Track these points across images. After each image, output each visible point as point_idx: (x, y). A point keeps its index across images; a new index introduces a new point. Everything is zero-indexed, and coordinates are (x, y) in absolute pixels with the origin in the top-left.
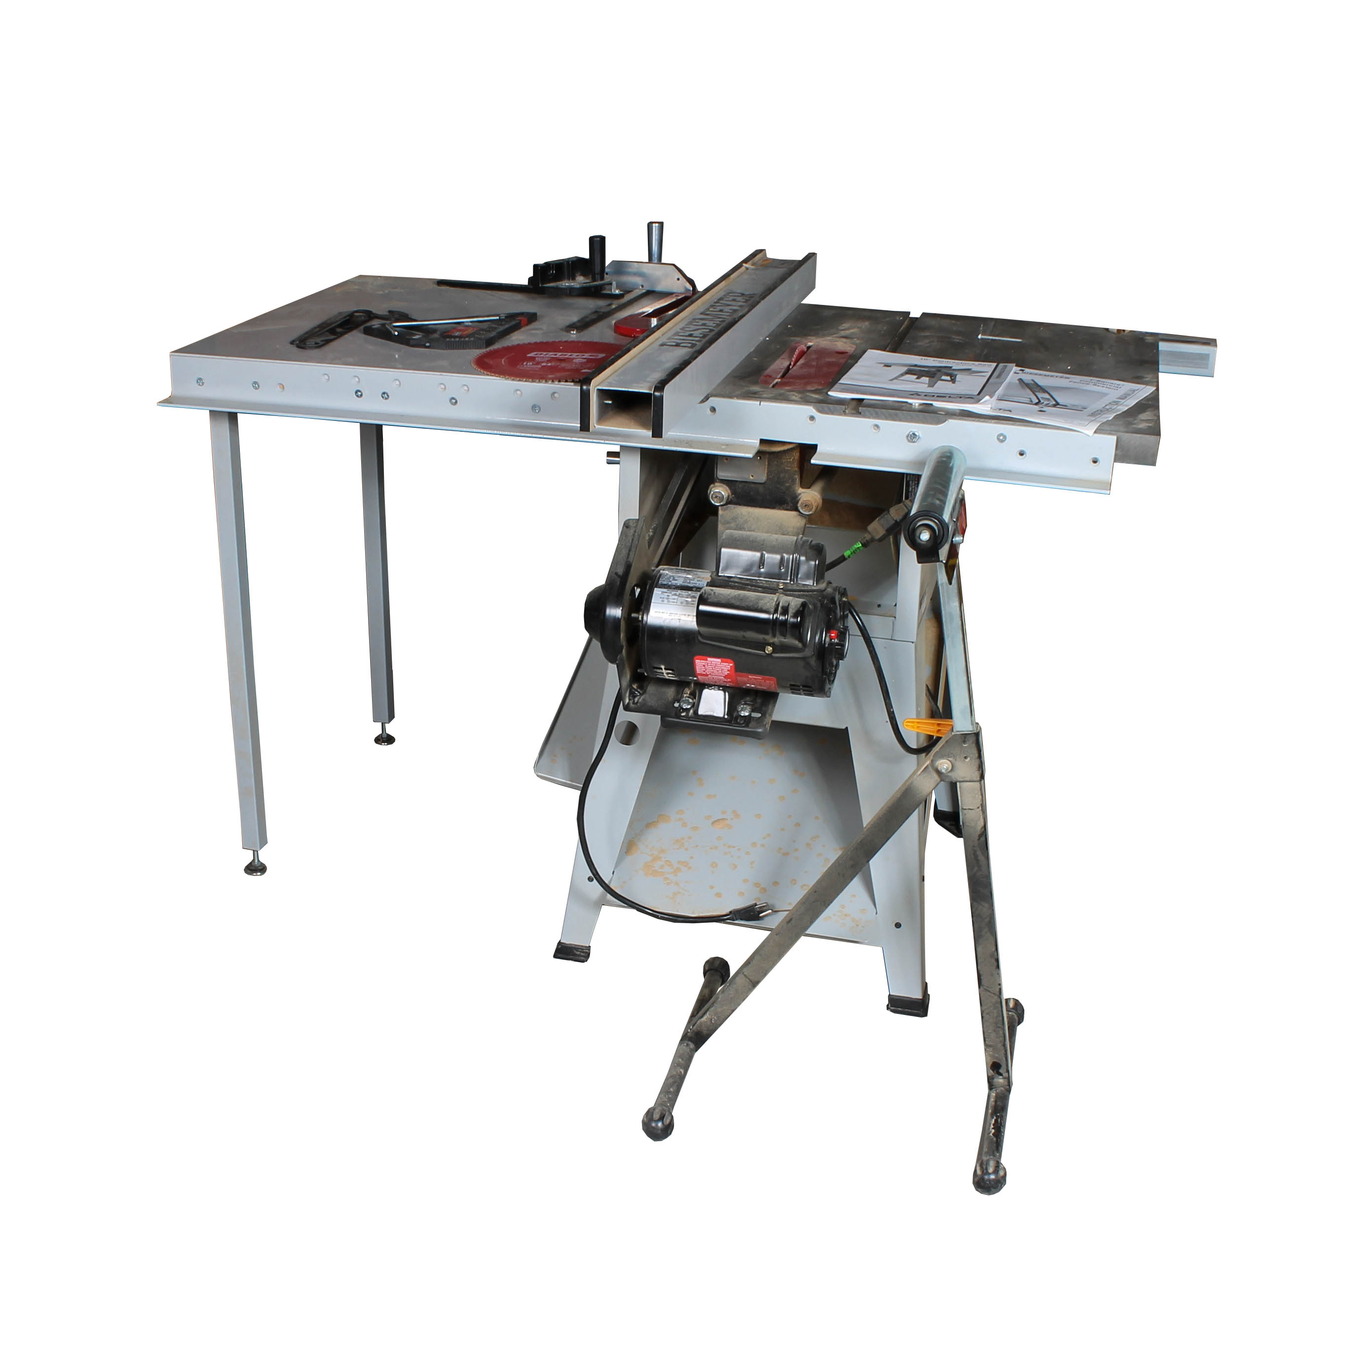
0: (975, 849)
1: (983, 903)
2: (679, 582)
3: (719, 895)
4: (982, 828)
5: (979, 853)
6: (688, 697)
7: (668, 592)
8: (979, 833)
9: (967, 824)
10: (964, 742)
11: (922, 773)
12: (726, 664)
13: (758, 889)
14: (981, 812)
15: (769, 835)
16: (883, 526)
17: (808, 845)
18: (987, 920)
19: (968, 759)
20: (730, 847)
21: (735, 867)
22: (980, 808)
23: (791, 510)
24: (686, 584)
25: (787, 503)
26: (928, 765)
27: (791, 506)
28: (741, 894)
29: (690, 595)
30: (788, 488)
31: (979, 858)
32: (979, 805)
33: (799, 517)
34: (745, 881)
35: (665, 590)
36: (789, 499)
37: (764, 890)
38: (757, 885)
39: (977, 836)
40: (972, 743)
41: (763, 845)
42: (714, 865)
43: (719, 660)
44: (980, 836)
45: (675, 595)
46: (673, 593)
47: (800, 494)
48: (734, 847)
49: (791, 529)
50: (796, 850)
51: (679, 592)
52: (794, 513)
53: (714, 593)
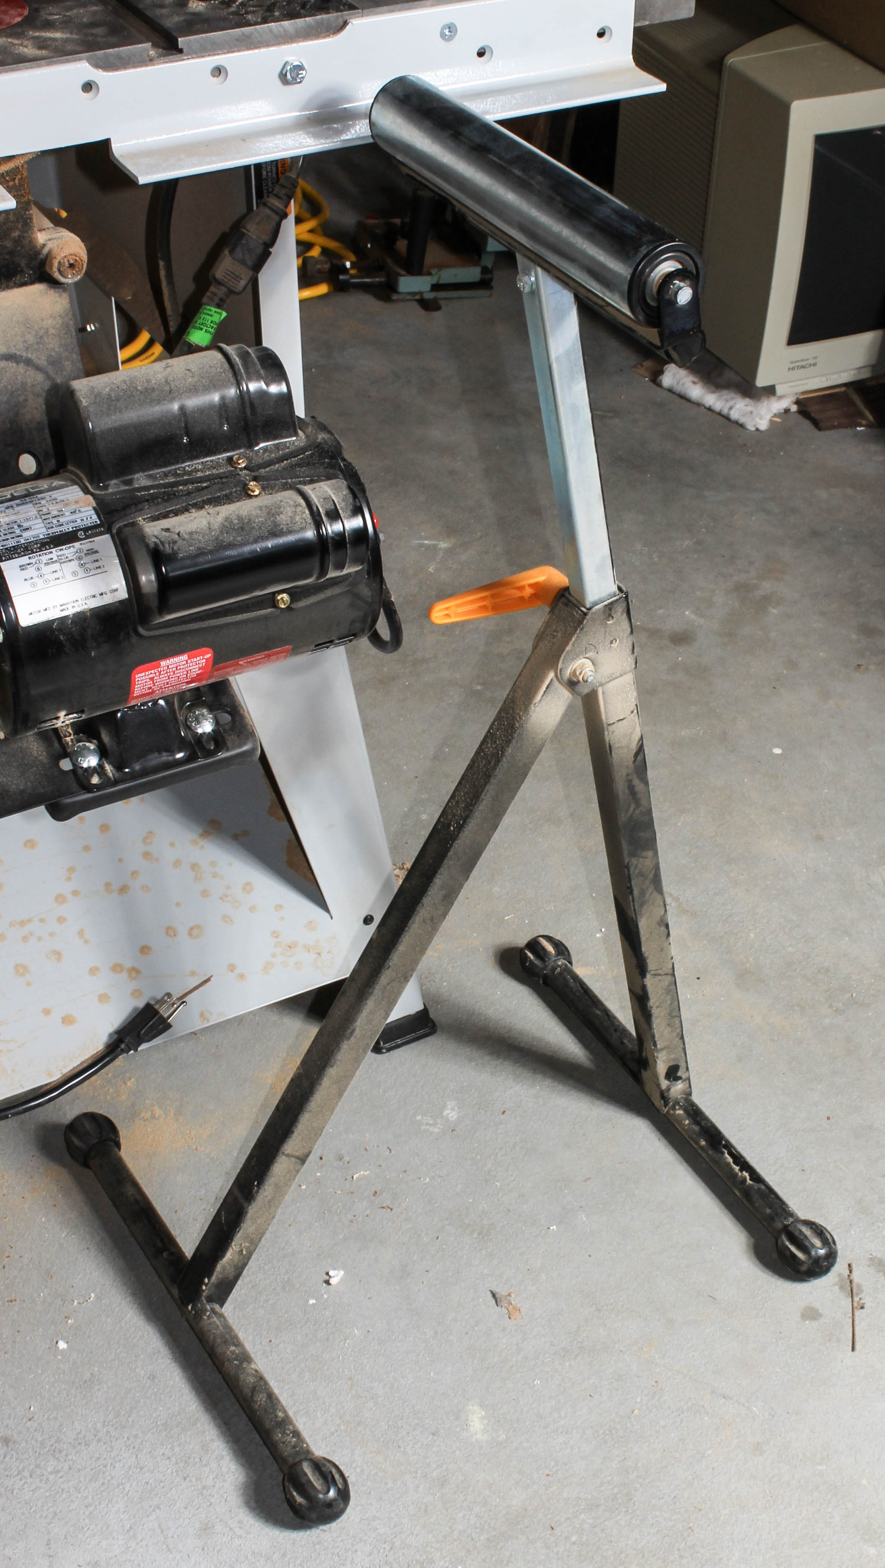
0: (630, 777)
1: (644, 854)
2: (39, 531)
3: (68, 1020)
4: (639, 741)
5: (636, 782)
6: (79, 741)
7: (33, 561)
8: (634, 752)
9: (617, 746)
10: (610, 616)
11: (544, 697)
12: (198, 658)
13: (124, 975)
14: (637, 717)
15: (71, 870)
16: (243, 262)
17: (147, 855)
18: (651, 876)
19: (615, 645)
20: (22, 923)
21: (58, 955)
22: (635, 711)
23: (32, 283)
24: (57, 530)
25: (22, 272)
26: (552, 680)
27: (30, 275)
28: (103, 998)
29: (81, 550)
30: (18, 241)
31: (637, 789)
32: (633, 707)
33: (52, 291)
34: (93, 971)
35: (24, 560)
36: (23, 263)
37: (135, 972)
38: (116, 968)
39: (633, 756)
40: (622, 614)
41: (75, 893)
42: (21, 970)
43: (185, 657)
44: (636, 755)
45: (51, 562)
46: (45, 558)
47: (44, 245)
48: (30, 921)
49: (50, 321)
50: (134, 873)
51: (55, 553)
52: (38, 288)
53: (178, 534)
